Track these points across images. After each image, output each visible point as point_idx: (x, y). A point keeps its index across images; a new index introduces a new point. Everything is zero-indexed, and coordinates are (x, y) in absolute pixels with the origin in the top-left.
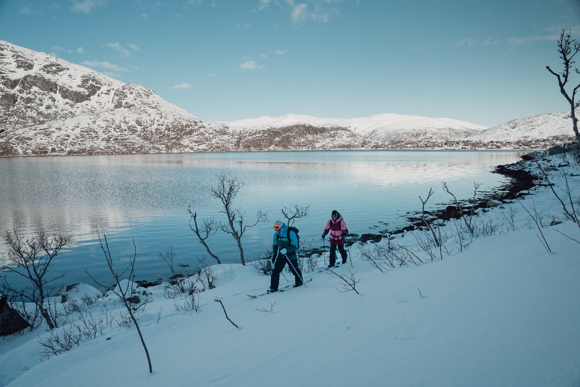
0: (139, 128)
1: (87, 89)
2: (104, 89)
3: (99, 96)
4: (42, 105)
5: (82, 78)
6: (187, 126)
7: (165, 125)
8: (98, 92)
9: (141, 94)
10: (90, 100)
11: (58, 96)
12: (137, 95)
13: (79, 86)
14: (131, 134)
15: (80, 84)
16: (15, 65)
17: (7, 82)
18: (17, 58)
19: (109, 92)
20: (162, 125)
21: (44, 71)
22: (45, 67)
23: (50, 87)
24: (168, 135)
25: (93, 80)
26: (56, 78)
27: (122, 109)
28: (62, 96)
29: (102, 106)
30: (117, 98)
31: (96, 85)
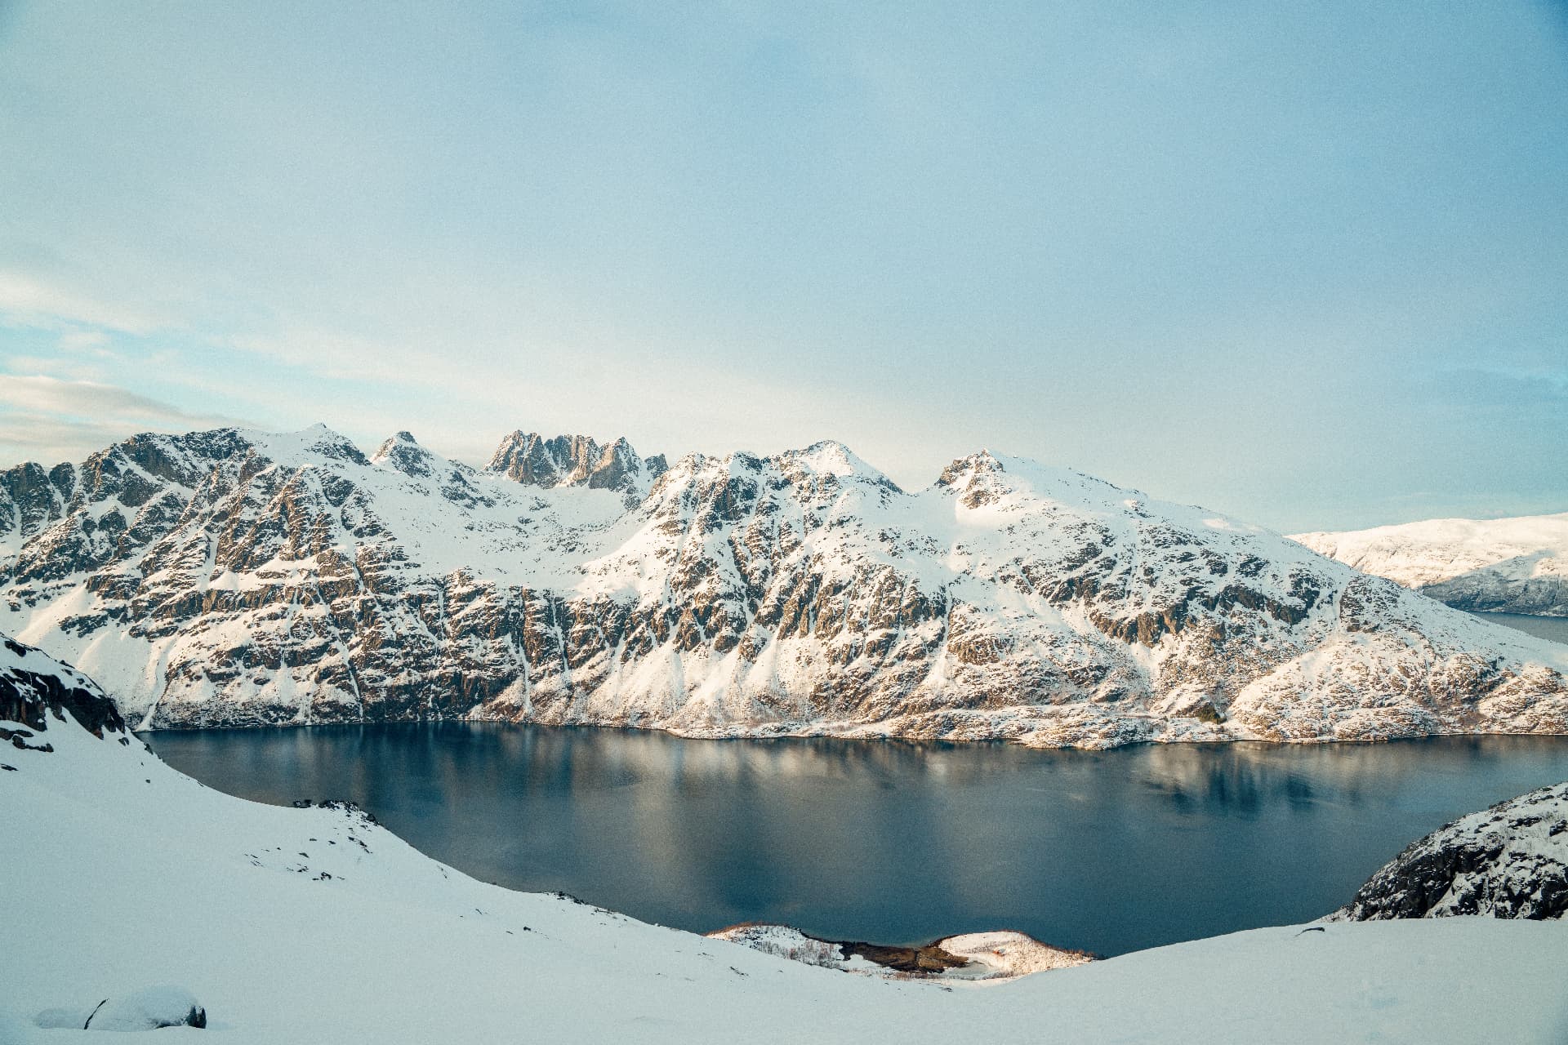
0: (1408, 682)
1: (1302, 598)
2: (1324, 593)
3: (1318, 607)
4: (1255, 636)
5: (1292, 579)
6: (1484, 674)
7: (1446, 673)
8: (1317, 601)
9: (1385, 601)
10: (1308, 617)
11: (1267, 615)
12: (1379, 603)
13: (1291, 595)
14: (1399, 694)
15: (1291, 590)
16: (1207, 569)
17: (1207, 601)
18: (1207, 557)
19: (1332, 598)
20: (1441, 674)
21: (1242, 573)
22: (1243, 566)
23: (1255, 600)
24: (1456, 694)
25: (1308, 580)
26: (1256, 583)
27: (1360, 632)
28: (1273, 615)
29: (1329, 628)
30: (1348, 612)
31: (1313, 589)
